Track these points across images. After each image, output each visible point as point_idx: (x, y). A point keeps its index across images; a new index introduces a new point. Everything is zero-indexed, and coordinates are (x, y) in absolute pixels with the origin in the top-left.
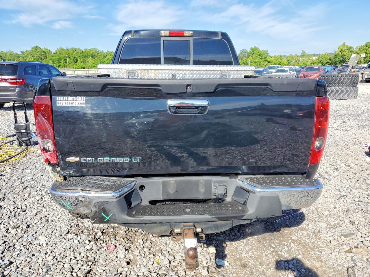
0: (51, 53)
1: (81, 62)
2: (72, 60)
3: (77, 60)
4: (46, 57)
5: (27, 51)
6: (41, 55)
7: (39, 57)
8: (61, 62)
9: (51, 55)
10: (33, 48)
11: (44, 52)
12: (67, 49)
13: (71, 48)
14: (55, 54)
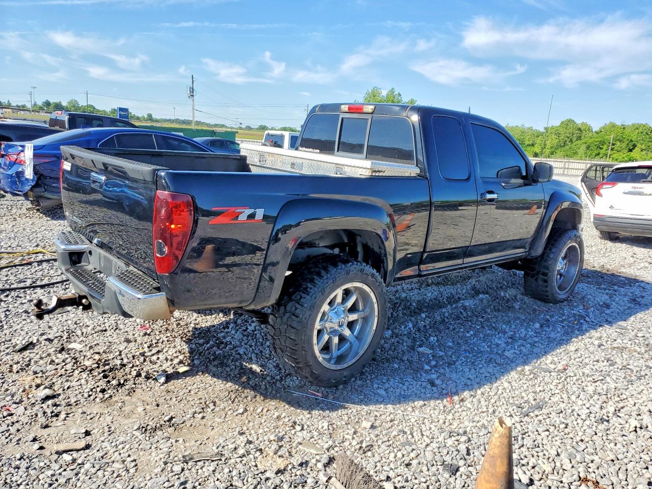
0: (592, 131)
1: (642, 150)
2: (624, 145)
3: (635, 146)
4: (579, 138)
5: (552, 127)
6: (573, 134)
7: (568, 138)
8: (601, 148)
9: (590, 135)
10: (562, 123)
11: (580, 129)
12: (623, 125)
13: (630, 124)
14: (597, 133)
